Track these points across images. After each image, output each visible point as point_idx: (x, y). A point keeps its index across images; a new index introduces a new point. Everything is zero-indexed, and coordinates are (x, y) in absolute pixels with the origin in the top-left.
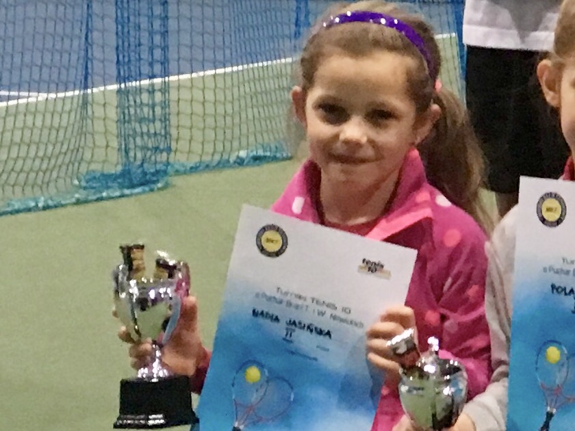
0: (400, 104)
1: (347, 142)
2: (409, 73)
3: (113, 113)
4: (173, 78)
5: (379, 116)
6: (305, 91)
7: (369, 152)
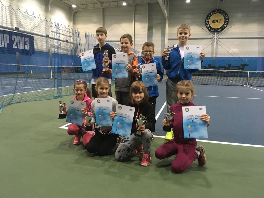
0: (83, 89)
1: (78, 93)
2: (84, 86)
3: (57, 90)
4: (63, 87)
5: (81, 90)
6: (74, 89)
7: (81, 94)
